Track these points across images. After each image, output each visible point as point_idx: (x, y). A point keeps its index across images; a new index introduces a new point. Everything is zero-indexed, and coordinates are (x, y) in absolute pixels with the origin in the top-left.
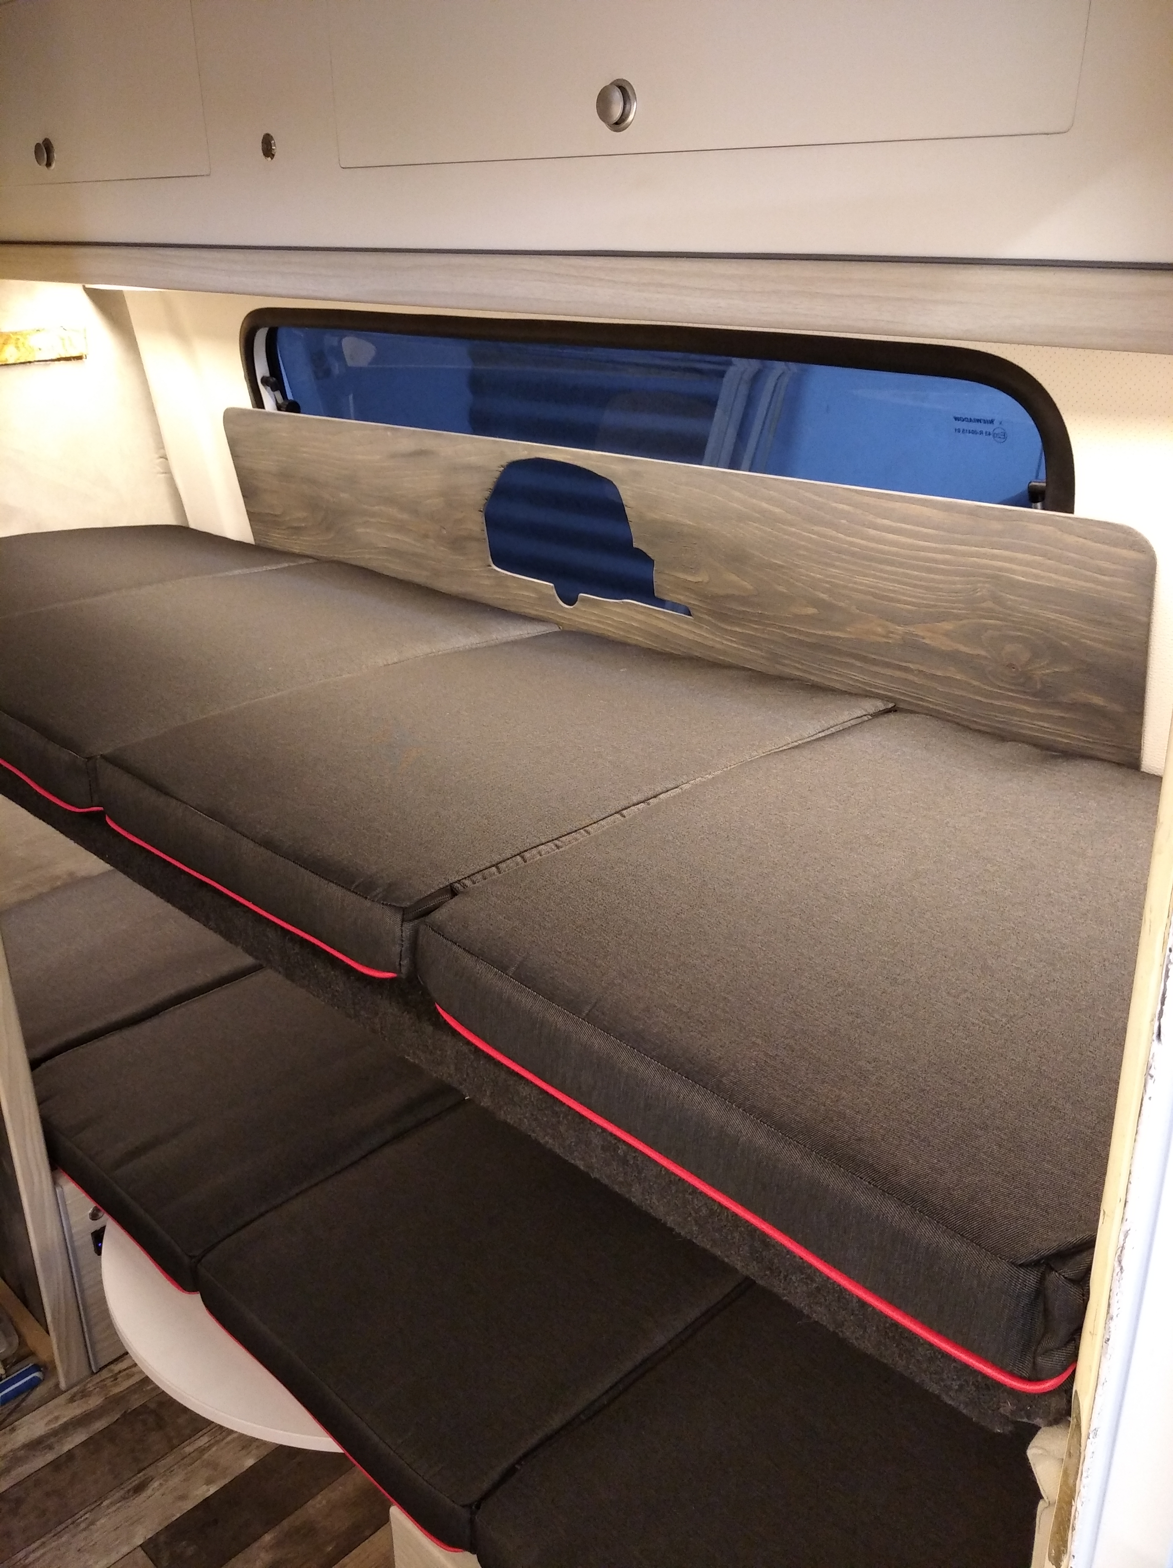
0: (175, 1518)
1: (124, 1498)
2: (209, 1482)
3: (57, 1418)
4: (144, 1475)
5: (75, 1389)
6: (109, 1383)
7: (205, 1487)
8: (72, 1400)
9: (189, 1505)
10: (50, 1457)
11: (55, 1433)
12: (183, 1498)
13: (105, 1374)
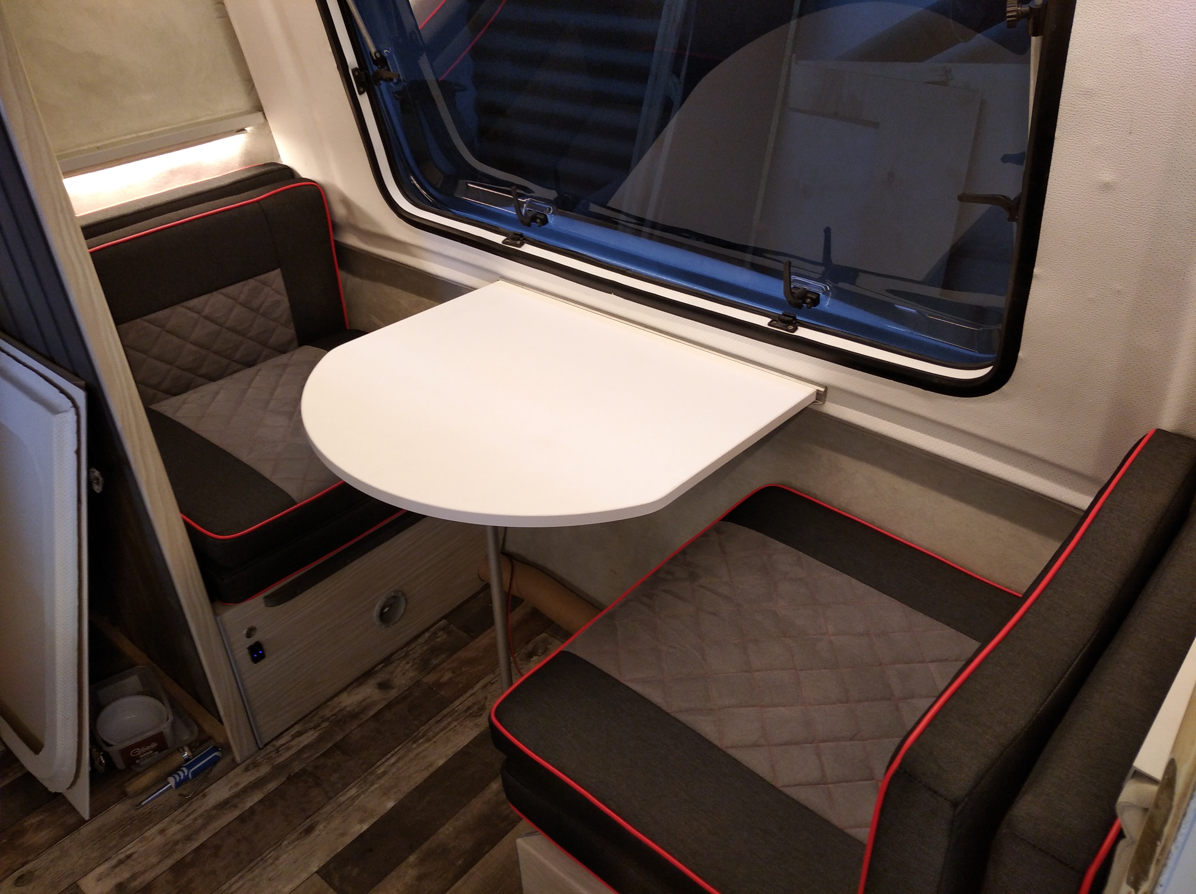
0: (339, 851)
1: (298, 839)
2: (362, 821)
3: (237, 784)
4: (311, 821)
5: (248, 762)
6: (273, 755)
7: (358, 827)
8: (247, 769)
9: (348, 840)
10: (236, 813)
11: (237, 795)
12: (343, 834)
13: (270, 748)
